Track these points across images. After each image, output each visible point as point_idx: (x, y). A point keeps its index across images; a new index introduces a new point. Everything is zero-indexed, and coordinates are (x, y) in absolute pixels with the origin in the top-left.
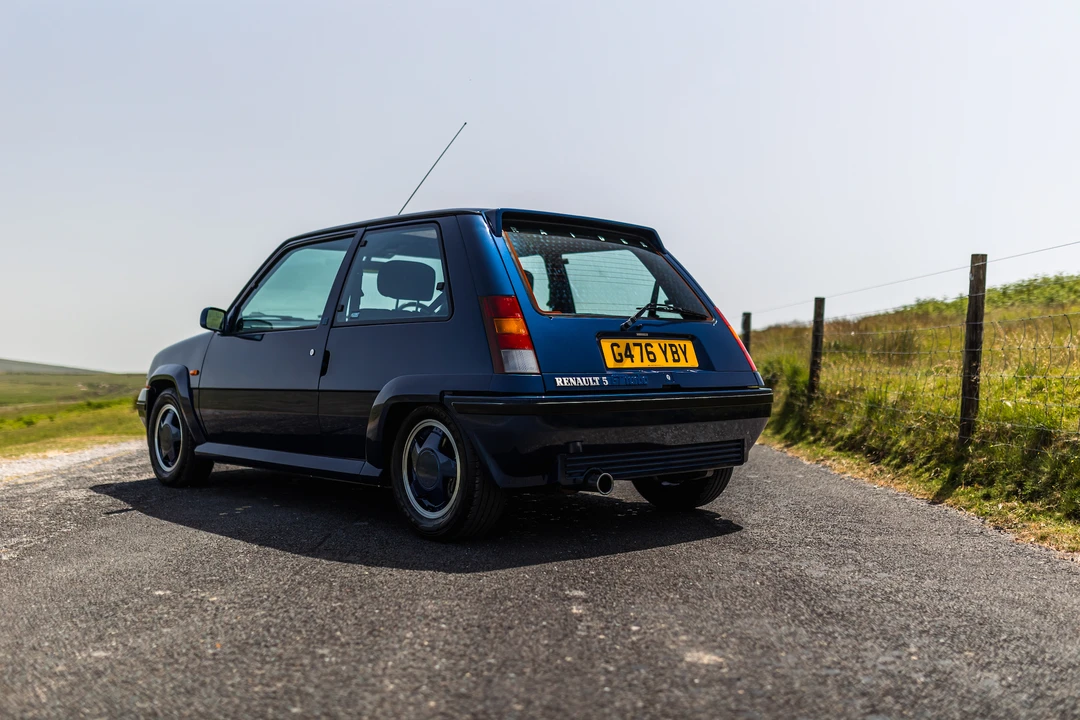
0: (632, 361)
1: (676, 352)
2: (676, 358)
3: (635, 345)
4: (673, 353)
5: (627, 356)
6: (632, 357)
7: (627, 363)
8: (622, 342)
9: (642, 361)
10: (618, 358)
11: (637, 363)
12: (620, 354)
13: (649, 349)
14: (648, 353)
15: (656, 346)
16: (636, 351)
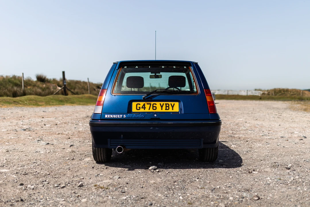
0: (144, 109)
1: (168, 107)
2: (167, 108)
3: (148, 104)
4: (166, 107)
5: (142, 108)
6: (145, 108)
7: (142, 110)
8: (142, 104)
9: (149, 109)
10: (138, 108)
11: (147, 110)
12: (140, 107)
13: (154, 105)
14: (153, 107)
15: (158, 104)
16: (147, 106)
